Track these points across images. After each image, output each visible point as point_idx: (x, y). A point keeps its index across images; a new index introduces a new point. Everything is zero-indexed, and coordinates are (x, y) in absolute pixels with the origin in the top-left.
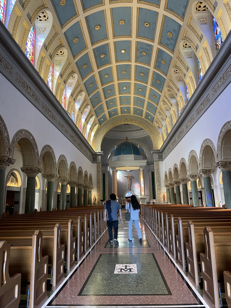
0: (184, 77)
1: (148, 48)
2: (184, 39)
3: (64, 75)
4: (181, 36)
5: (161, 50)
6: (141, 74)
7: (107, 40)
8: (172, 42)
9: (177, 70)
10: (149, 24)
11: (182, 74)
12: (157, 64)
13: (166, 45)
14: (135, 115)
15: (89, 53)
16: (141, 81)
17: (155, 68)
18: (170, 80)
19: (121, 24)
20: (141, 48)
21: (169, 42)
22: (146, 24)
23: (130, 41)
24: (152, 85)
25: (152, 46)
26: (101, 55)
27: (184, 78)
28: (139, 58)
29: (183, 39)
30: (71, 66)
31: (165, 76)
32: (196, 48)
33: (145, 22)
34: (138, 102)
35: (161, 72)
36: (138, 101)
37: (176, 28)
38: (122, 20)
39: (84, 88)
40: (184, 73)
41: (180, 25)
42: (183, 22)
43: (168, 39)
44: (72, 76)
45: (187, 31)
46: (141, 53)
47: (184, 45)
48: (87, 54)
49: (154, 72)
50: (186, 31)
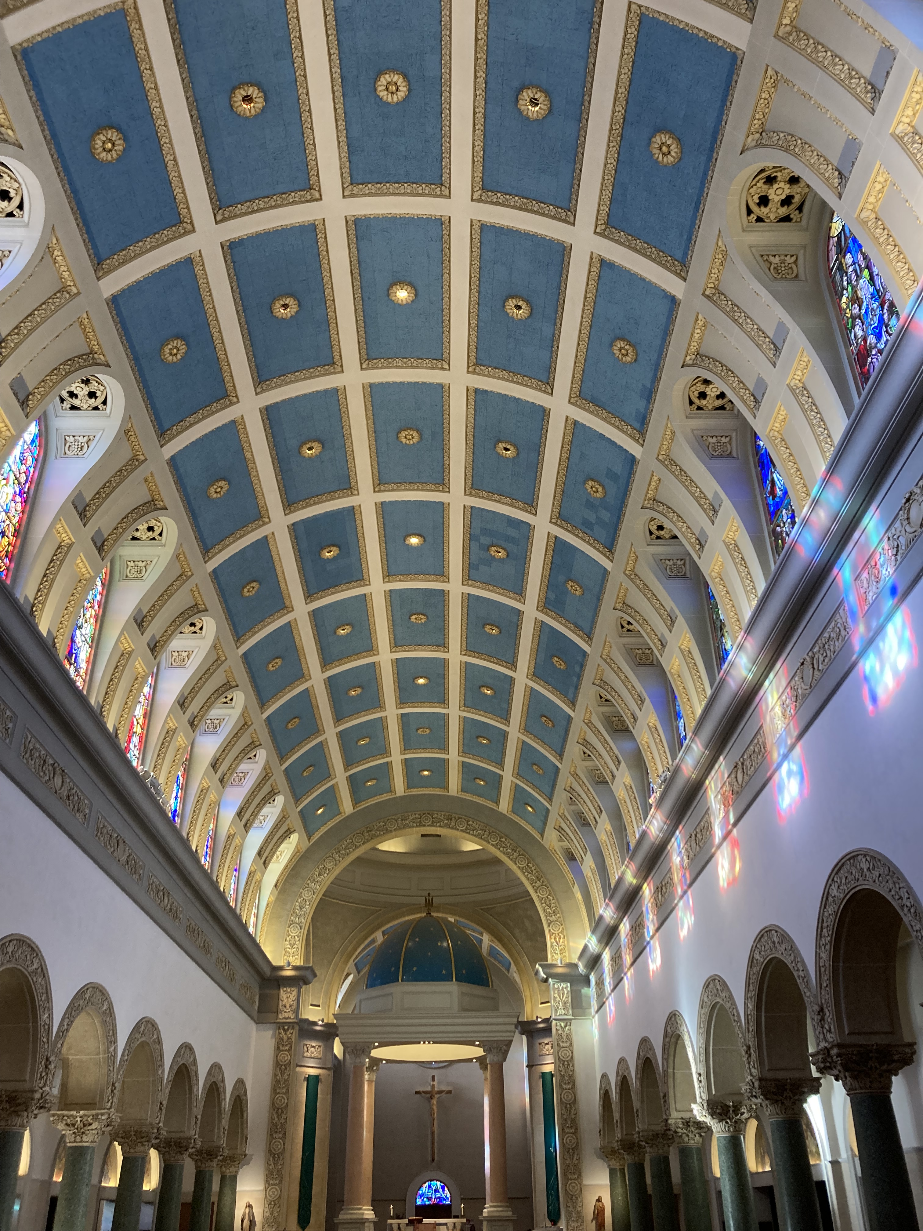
0: (659, 650)
1: (512, 532)
2: (650, 508)
3: (153, 618)
4: (636, 498)
5: (565, 543)
6: (488, 628)
7: (348, 496)
8: (605, 516)
9: (632, 621)
10: (515, 446)
11: (650, 637)
12: (552, 596)
13: (583, 524)
14: (468, 797)
15: (270, 540)
16: (488, 656)
17: (544, 607)
18: (605, 660)
19: (404, 440)
20: (485, 532)
21: (592, 517)
22: (501, 445)
23: (443, 503)
24: (534, 674)
25: (530, 525)
26: (322, 549)
27: (659, 657)
28: (477, 569)
29: (647, 508)
30: (190, 584)
31: (584, 640)
32: (700, 544)
33: (500, 441)
34: (481, 739)
35: (567, 627)
36: (478, 737)
37: (618, 468)
38: (410, 429)
39: (241, 675)
40: (659, 636)
41: (633, 456)
42: (642, 446)
43: (590, 505)
44: (193, 625)
45: (660, 480)
46: (488, 549)
47: (654, 528)
48: (264, 543)
49: (541, 627)
50: (656, 478)
